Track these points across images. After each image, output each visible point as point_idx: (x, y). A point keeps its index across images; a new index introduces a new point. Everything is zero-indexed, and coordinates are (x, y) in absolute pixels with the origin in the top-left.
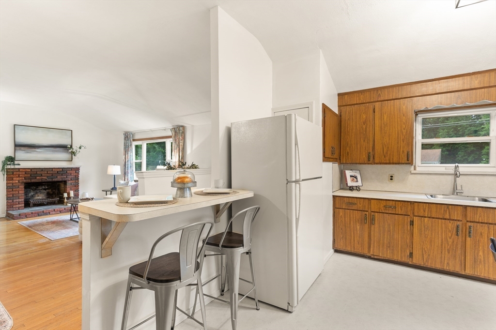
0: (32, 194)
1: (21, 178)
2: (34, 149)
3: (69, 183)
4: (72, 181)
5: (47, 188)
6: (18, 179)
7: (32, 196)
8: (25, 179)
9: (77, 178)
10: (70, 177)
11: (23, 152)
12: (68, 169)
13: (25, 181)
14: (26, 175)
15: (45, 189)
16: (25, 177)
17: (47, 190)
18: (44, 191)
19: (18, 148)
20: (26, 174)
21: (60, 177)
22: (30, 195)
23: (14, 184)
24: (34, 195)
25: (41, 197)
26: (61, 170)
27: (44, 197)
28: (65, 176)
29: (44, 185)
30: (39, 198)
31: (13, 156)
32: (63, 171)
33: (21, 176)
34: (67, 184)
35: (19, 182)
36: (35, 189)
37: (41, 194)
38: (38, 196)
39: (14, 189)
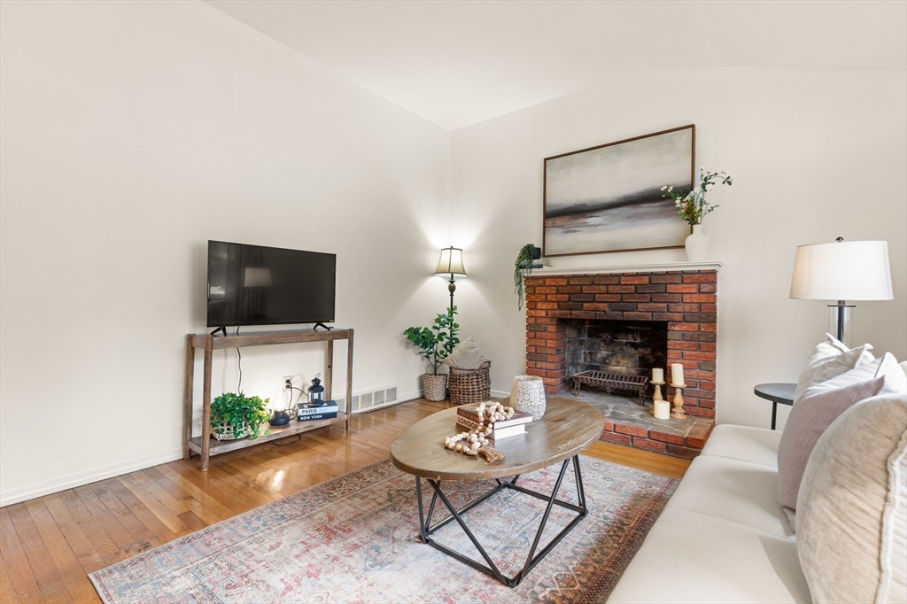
0: (604, 353)
1: (550, 306)
2: (582, 220)
3: (675, 333)
4: (685, 327)
5: (638, 341)
6: (545, 306)
7: (605, 361)
8: (559, 308)
9: (708, 316)
10: (680, 308)
11: (560, 230)
12: (669, 278)
13: (558, 312)
14: (559, 296)
15: (635, 346)
16: (558, 302)
17: (641, 350)
18: (633, 351)
19: (550, 222)
20: (558, 293)
21: (646, 306)
22: (599, 356)
23: (539, 321)
24: (608, 356)
25: (624, 369)
26: (646, 280)
27: (633, 371)
28: (665, 305)
29: (631, 332)
30: (618, 368)
31: (541, 247)
32: (654, 284)
33: (549, 297)
34: (669, 336)
35: (547, 315)
36: (611, 342)
37: (623, 357)
38: (618, 364)
39: (538, 334)
